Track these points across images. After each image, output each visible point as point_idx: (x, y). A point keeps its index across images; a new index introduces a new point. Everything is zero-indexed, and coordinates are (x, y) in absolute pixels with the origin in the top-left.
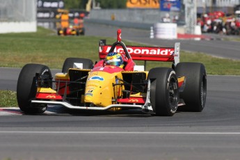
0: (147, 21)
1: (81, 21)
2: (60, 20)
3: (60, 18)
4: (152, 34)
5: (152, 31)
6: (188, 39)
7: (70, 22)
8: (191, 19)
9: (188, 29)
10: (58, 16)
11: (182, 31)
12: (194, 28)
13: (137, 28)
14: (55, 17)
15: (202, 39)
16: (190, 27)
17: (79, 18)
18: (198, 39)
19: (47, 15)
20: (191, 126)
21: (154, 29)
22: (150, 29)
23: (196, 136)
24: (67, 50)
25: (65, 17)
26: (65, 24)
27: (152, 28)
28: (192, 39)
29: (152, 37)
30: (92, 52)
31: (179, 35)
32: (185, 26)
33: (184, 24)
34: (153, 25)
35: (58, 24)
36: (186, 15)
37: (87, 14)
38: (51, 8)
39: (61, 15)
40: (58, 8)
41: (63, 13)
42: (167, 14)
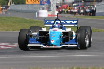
0: (34, 10)
1: (6, 10)
4: (37, 15)
5: (37, 14)
6: (52, 17)
7: (1, 11)
8: (53, 8)
9: (52, 13)
11: (50, 13)
12: (55, 12)
13: (31, 13)
16: (53, 12)
21: (37, 13)
27: (36, 12)
28: (54, 17)
29: (37, 16)
30: (10, 23)
31: (48, 15)
32: (51, 12)
34: (37, 11)
36: (51, 7)
37: (9, 7)
42: (43, 7)
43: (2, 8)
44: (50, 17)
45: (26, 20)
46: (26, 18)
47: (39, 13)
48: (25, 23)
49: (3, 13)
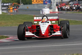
0: (39, 8)
1: (17, 9)
2: (10, 10)
3: (10, 9)
4: (41, 12)
5: (41, 11)
6: (53, 13)
7: (13, 10)
8: (54, 7)
9: (53, 10)
10: (9, 8)
13: (36, 11)
14: (8, 8)
15: (58, 13)
16: (54, 9)
17: (16, 8)
18: (57, 13)
19: (5, 8)
20: (54, 43)
22: (40, 11)
23: (56, 46)
24: (12, 19)
25: (11, 8)
26: (11, 11)
27: (41, 10)
30: (21, 20)
31: (50, 12)
32: (52, 9)
33: (52, 8)
34: (41, 9)
35: (9, 11)
36: (52, 5)
37: (19, 6)
38: (6, 5)
39: (10, 8)
40: (9, 5)
41: (10, 7)
42: (46, 5)
43: (13, 8)
44: (52, 13)
49: (14, 12)
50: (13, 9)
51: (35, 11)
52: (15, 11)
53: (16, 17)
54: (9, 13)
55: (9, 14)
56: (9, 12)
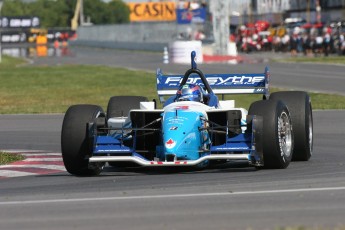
0: (158, 40)
1: (65, 44)
2: (35, 44)
3: (35, 41)
4: (166, 57)
5: (166, 53)
6: (218, 62)
7: (48, 47)
8: (221, 35)
9: (219, 48)
10: (31, 39)
11: (210, 51)
12: (226, 46)
14: (27, 40)
15: (240, 62)
16: (221, 45)
18: (234, 62)
19: (15, 38)
21: (168, 51)
22: (163, 51)
24: (43, 86)
25: (42, 40)
26: (42, 50)
27: (166, 49)
28: (224, 62)
29: (166, 62)
30: (78, 87)
31: (205, 57)
32: (214, 45)
33: (212, 42)
34: (166, 45)
35: (32, 50)
36: (214, 28)
37: (73, 33)
38: (21, 27)
39: (35, 36)
40: (31, 27)
41: (38, 34)
43: (51, 36)
45: (131, 75)
46: (131, 69)
47: (172, 49)
48: (126, 83)
49: (55, 53)
50: (49, 41)
51: (140, 50)
52: (59, 52)
53: (60, 75)
54: (31, 58)
55: (32, 62)
56: (31, 55)
